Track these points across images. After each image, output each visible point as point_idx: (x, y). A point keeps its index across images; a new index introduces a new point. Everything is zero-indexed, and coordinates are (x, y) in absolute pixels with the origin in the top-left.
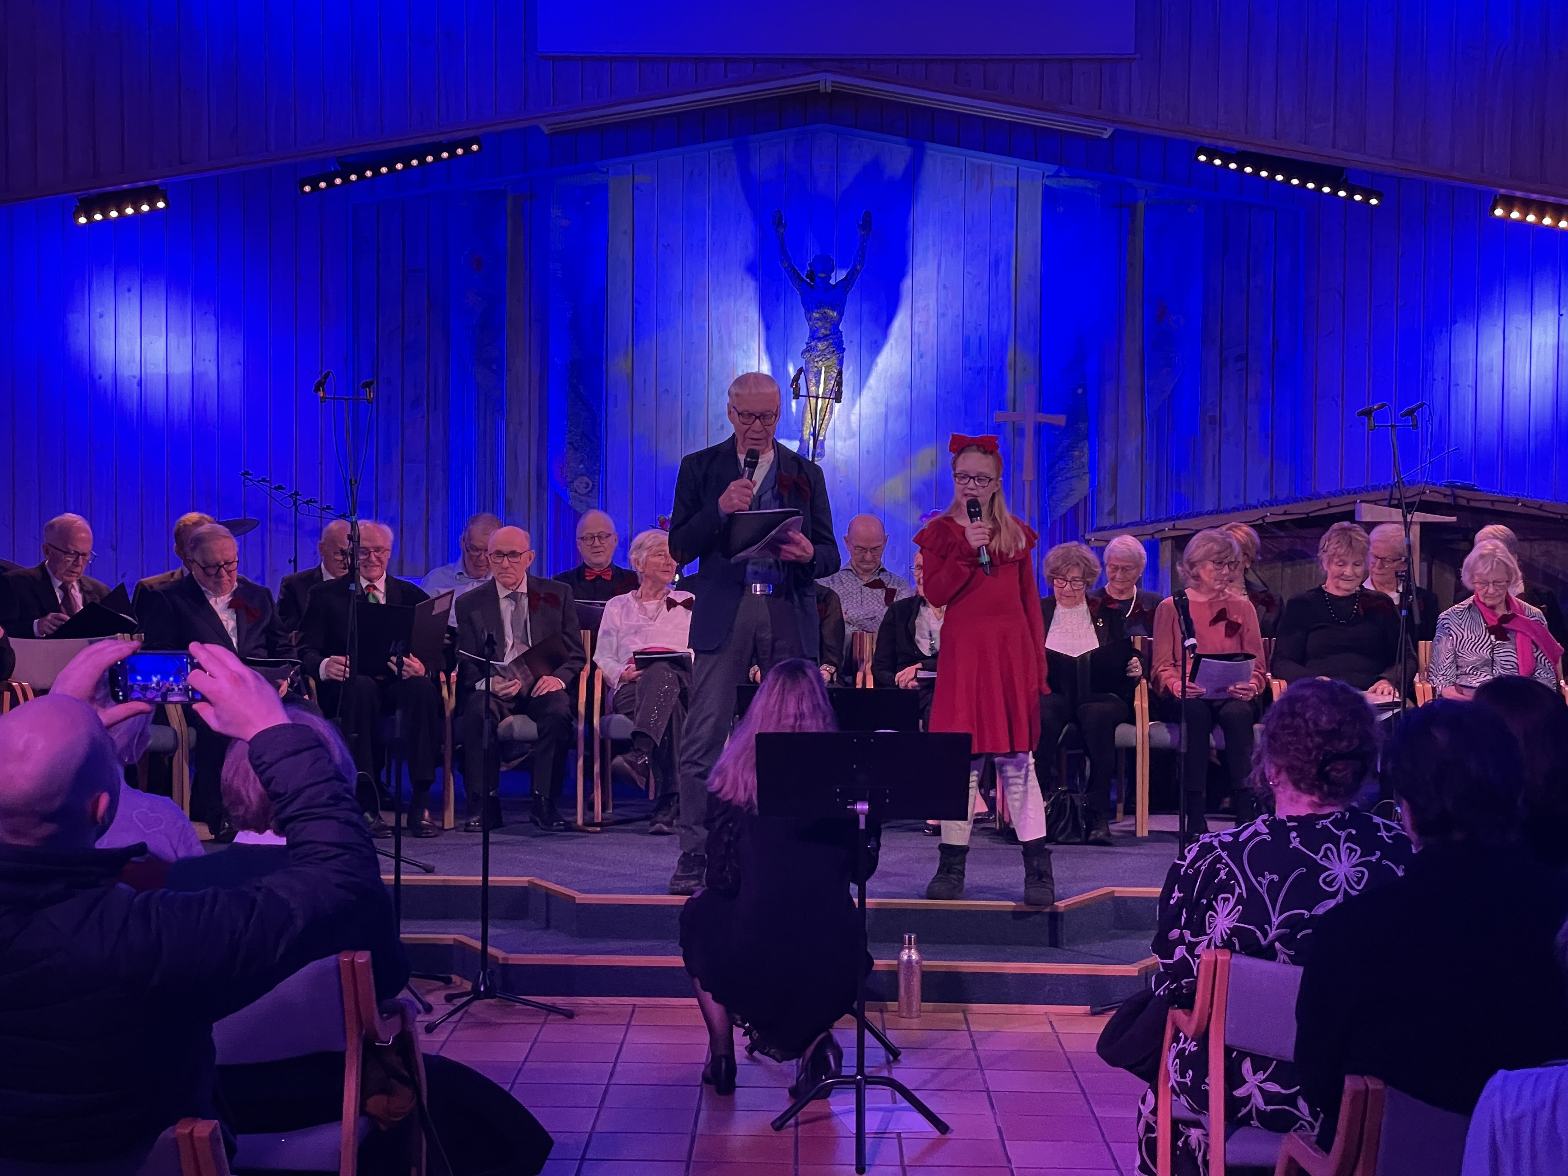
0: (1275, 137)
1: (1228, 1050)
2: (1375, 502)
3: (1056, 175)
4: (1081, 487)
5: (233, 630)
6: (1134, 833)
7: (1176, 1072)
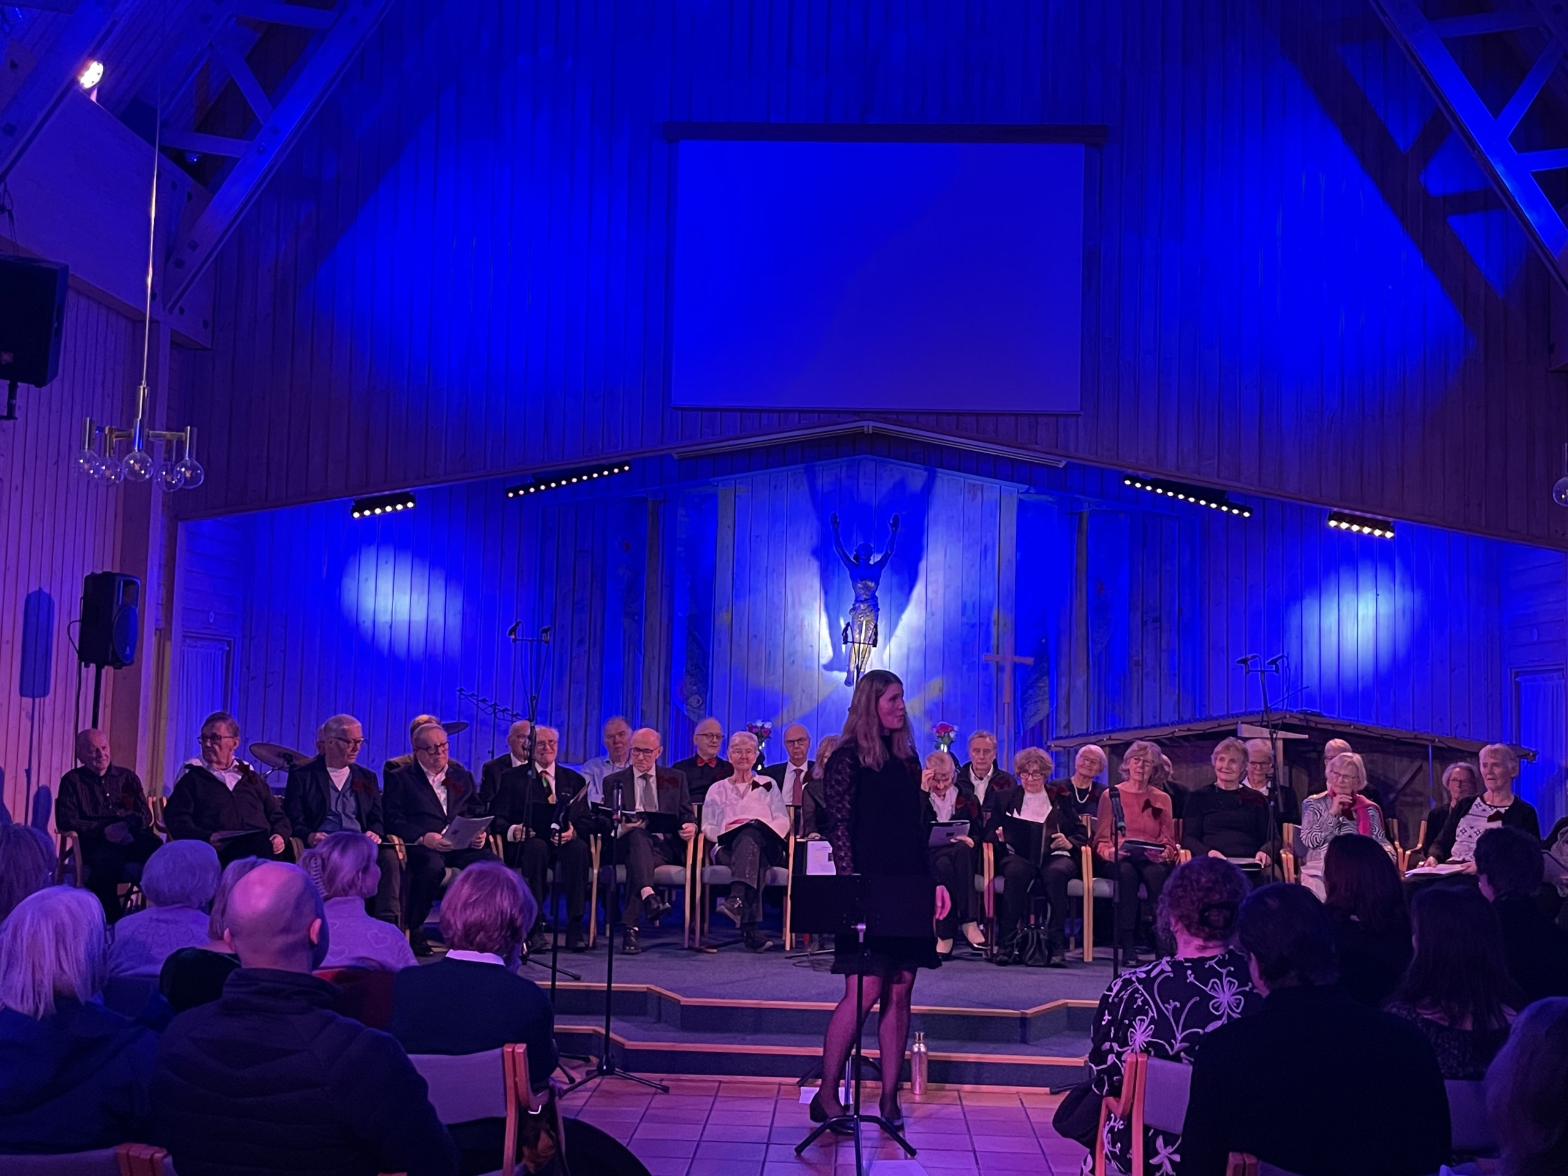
0: (1178, 470)
1: (1146, 1129)
2: (1251, 724)
3: (1027, 492)
4: (1044, 709)
5: (444, 800)
6: (1082, 959)
7: (1109, 1143)
